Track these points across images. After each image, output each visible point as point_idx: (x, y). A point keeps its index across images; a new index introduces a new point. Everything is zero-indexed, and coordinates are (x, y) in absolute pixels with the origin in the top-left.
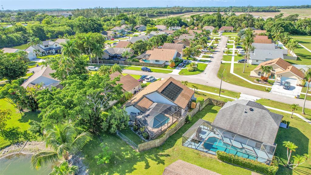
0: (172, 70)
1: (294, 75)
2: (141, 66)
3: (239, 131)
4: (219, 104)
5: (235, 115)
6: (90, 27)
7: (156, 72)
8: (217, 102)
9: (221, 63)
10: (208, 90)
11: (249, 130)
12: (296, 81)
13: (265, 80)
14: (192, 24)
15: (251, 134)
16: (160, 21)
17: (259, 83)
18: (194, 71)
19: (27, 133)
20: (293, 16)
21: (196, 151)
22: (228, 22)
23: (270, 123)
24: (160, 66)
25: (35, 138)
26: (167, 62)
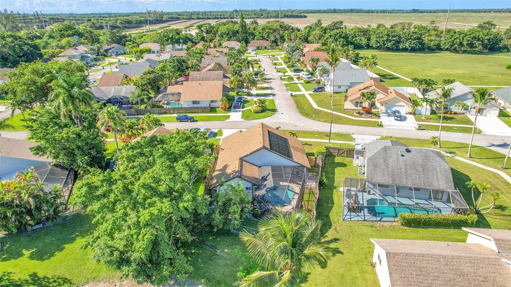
0: (228, 114)
1: (402, 101)
2: (171, 113)
3: (406, 183)
4: (342, 153)
5: (391, 162)
6: (14, 50)
7: (203, 120)
8: (339, 150)
9: (292, 96)
10: (307, 137)
11: (417, 177)
12: (404, 108)
13: (368, 112)
14: (201, 40)
15: (422, 183)
16: (142, 37)
17: (363, 118)
18: (263, 111)
19: (39, 278)
20: (337, 23)
21: (366, 223)
22: (257, 33)
23: (438, 163)
24: (203, 110)
25: (66, 282)
26: (212, 101)
